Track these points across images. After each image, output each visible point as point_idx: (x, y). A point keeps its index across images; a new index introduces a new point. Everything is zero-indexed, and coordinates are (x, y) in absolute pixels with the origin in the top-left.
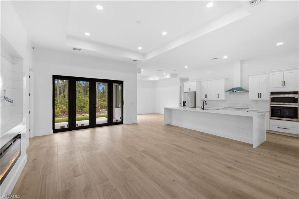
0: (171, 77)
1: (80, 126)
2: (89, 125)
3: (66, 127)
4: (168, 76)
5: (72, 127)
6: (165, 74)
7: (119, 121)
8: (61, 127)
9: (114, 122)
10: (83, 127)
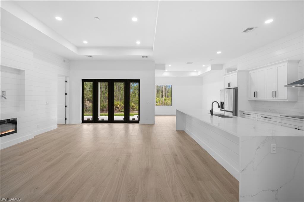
0: (212, 69)
1: (101, 120)
2: (108, 120)
3: (91, 120)
4: (209, 69)
5: (95, 120)
6: (204, 66)
7: (135, 120)
8: (88, 119)
9: (130, 120)
10: (103, 122)
